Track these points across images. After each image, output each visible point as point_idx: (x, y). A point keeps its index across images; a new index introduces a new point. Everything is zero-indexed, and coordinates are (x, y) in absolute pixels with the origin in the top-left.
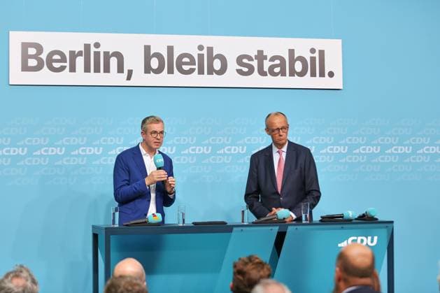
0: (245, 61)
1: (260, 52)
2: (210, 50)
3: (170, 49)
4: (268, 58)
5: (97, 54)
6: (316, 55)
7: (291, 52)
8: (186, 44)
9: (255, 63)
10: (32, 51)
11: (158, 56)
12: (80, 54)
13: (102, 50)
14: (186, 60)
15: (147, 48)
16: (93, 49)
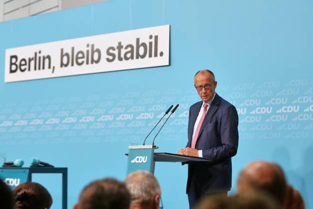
0: (111, 51)
1: (120, 43)
2: (93, 46)
3: (73, 49)
4: (124, 47)
5: (40, 58)
6: (153, 40)
7: (138, 40)
8: (80, 44)
9: (116, 52)
10: (14, 60)
11: (67, 55)
12: (33, 59)
13: (41, 55)
14: (80, 55)
15: (62, 50)
16: (38, 55)
